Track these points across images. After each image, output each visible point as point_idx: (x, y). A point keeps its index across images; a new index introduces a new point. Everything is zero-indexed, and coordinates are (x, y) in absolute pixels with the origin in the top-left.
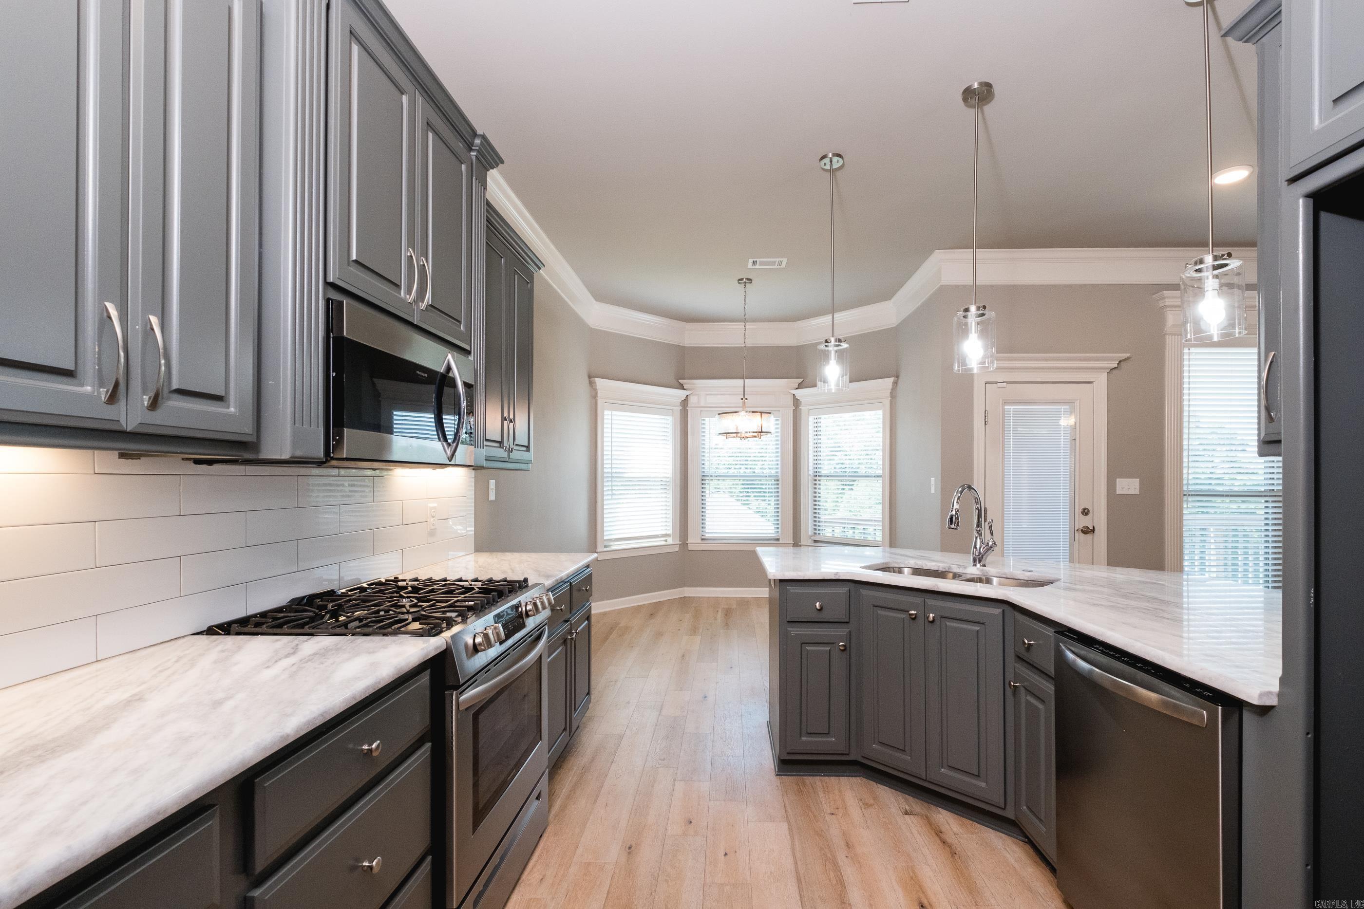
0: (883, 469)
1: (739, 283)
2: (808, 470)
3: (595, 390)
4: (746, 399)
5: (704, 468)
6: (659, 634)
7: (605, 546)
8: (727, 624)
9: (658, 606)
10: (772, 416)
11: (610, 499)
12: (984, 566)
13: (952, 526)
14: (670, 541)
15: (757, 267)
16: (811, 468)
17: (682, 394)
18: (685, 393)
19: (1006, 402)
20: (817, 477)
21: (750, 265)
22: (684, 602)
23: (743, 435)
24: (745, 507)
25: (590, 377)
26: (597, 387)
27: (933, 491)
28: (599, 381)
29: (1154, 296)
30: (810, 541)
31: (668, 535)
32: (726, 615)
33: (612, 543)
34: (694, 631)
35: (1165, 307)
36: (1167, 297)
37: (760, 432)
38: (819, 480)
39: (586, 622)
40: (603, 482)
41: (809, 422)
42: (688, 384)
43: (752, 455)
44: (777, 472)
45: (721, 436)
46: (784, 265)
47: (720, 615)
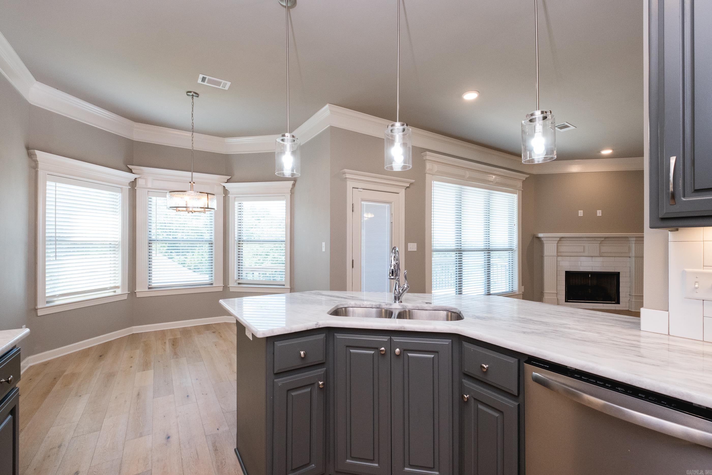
0: (286, 237)
1: (188, 95)
2: (234, 237)
3: (36, 162)
4: (194, 183)
5: (150, 234)
6: (110, 376)
7: (48, 302)
8: (175, 354)
9: (107, 346)
10: (215, 197)
11: (53, 260)
12: (401, 302)
13: (392, 277)
14: (119, 291)
15: (205, 83)
16: (236, 236)
17: (132, 177)
18: (135, 176)
19: (362, 200)
20: (240, 242)
21: (200, 81)
22: (134, 337)
23: (191, 209)
24: (170, 260)
25: (28, 148)
26: (38, 159)
27: (324, 250)
28: (40, 155)
29: (422, 154)
30: (235, 283)
31: (118, 287)
32: (173, 345)
33: (56, 299)
34: (146, 366)
35: (426, 160)
36: (428, 155)
37: (206, 208)
38: (242, 244)
39: (10, 416)
40: (44, 245)
41: (235, 206)
42: (136, 169)
43: (174, 228)
44: (211, 238)
45: (171, 210)
46: (227, 88)
47: (168, 347)
